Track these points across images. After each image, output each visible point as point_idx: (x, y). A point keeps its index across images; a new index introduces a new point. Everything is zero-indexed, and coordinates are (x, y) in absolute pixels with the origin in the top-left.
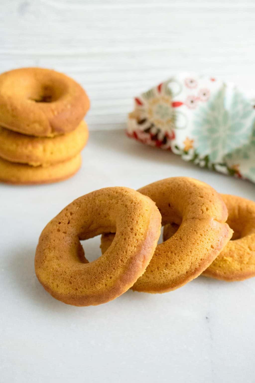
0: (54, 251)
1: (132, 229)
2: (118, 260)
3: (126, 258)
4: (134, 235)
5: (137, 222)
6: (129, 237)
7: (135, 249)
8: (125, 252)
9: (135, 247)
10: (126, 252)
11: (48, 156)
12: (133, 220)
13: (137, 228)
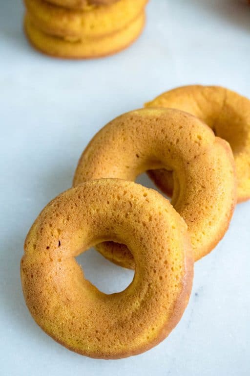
0: (55, 293)
1: (166, 262)
2: (159, 308)
3: (169, 303)
4: (171, 271)
5: (169, 250)
6: (165, 274)
7: (177, 288)
8: (166, 296)
9: (176, 286)
10: (168, 296)
11: (88, 30)
12: (163, 248)
13: (171, 260)
